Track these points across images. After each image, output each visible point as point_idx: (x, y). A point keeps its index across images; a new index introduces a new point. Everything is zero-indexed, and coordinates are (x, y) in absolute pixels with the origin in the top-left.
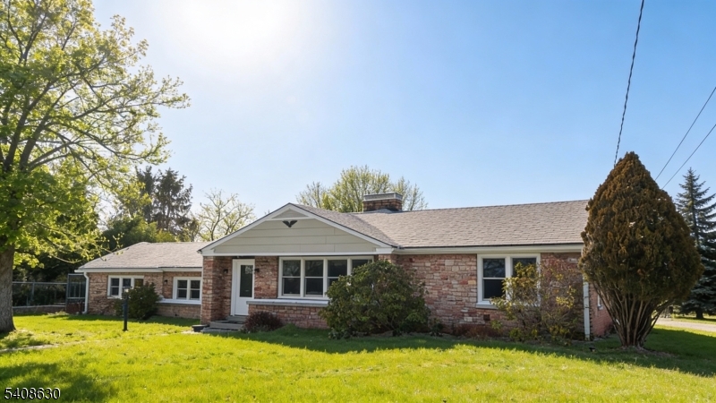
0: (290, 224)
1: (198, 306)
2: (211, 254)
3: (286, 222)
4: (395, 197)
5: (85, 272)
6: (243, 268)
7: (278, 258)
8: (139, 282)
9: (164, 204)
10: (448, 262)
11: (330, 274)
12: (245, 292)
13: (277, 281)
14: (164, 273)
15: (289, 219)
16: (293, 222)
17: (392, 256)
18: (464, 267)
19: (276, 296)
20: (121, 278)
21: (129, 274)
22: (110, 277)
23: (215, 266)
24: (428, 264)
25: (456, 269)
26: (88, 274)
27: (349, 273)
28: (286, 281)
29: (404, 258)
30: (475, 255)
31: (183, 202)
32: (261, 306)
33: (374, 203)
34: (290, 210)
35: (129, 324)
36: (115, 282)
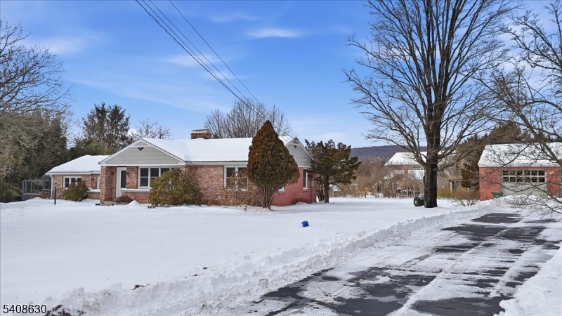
0: (141, 149)
1: (99, 193)
2: (105, 165)
3: (139, 148)
4: (206, 131)
5: (51, 174)
6: (122, 172)
7: (138, 167)
8: (79, 180)
9: (112, 128)
10: (212, 169)
11: (151, 176)
12: (123, 185)
13: (137, 179)
14: (92, 175)
15: (141, 146)
16: (142, 148)
17: (186, 166)
18: (219, 172)
19: (137, 188)
20: (70, 178)
21: (75, 175)
22: (65, 177)
23: (107, 171)
24: (204, 170)
25: (215, 173)
26: (53, 176)
27: (160, 176)
28: (142, 180)
29: (193, 167)
30: (223, 166)
31: (125, 127)
32: (127, 192)
33: (196, 134)
34: (141, 142)
35: (57, 200)
36: (67, 180)
